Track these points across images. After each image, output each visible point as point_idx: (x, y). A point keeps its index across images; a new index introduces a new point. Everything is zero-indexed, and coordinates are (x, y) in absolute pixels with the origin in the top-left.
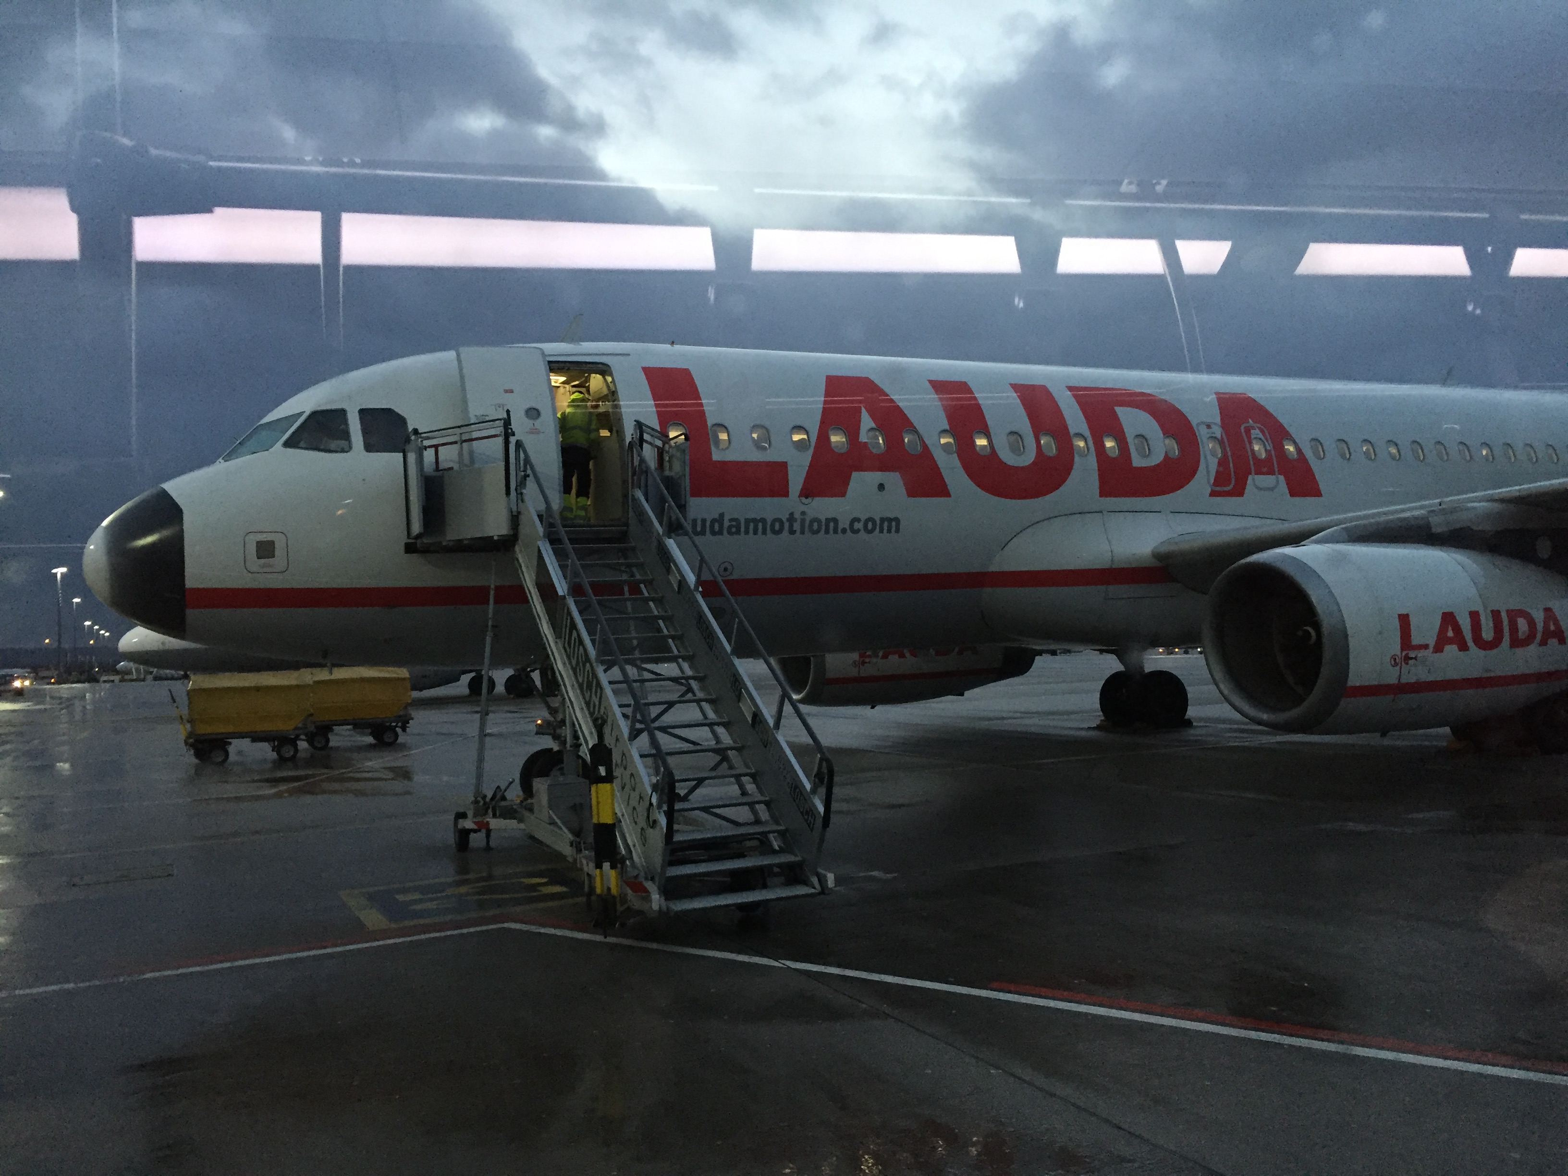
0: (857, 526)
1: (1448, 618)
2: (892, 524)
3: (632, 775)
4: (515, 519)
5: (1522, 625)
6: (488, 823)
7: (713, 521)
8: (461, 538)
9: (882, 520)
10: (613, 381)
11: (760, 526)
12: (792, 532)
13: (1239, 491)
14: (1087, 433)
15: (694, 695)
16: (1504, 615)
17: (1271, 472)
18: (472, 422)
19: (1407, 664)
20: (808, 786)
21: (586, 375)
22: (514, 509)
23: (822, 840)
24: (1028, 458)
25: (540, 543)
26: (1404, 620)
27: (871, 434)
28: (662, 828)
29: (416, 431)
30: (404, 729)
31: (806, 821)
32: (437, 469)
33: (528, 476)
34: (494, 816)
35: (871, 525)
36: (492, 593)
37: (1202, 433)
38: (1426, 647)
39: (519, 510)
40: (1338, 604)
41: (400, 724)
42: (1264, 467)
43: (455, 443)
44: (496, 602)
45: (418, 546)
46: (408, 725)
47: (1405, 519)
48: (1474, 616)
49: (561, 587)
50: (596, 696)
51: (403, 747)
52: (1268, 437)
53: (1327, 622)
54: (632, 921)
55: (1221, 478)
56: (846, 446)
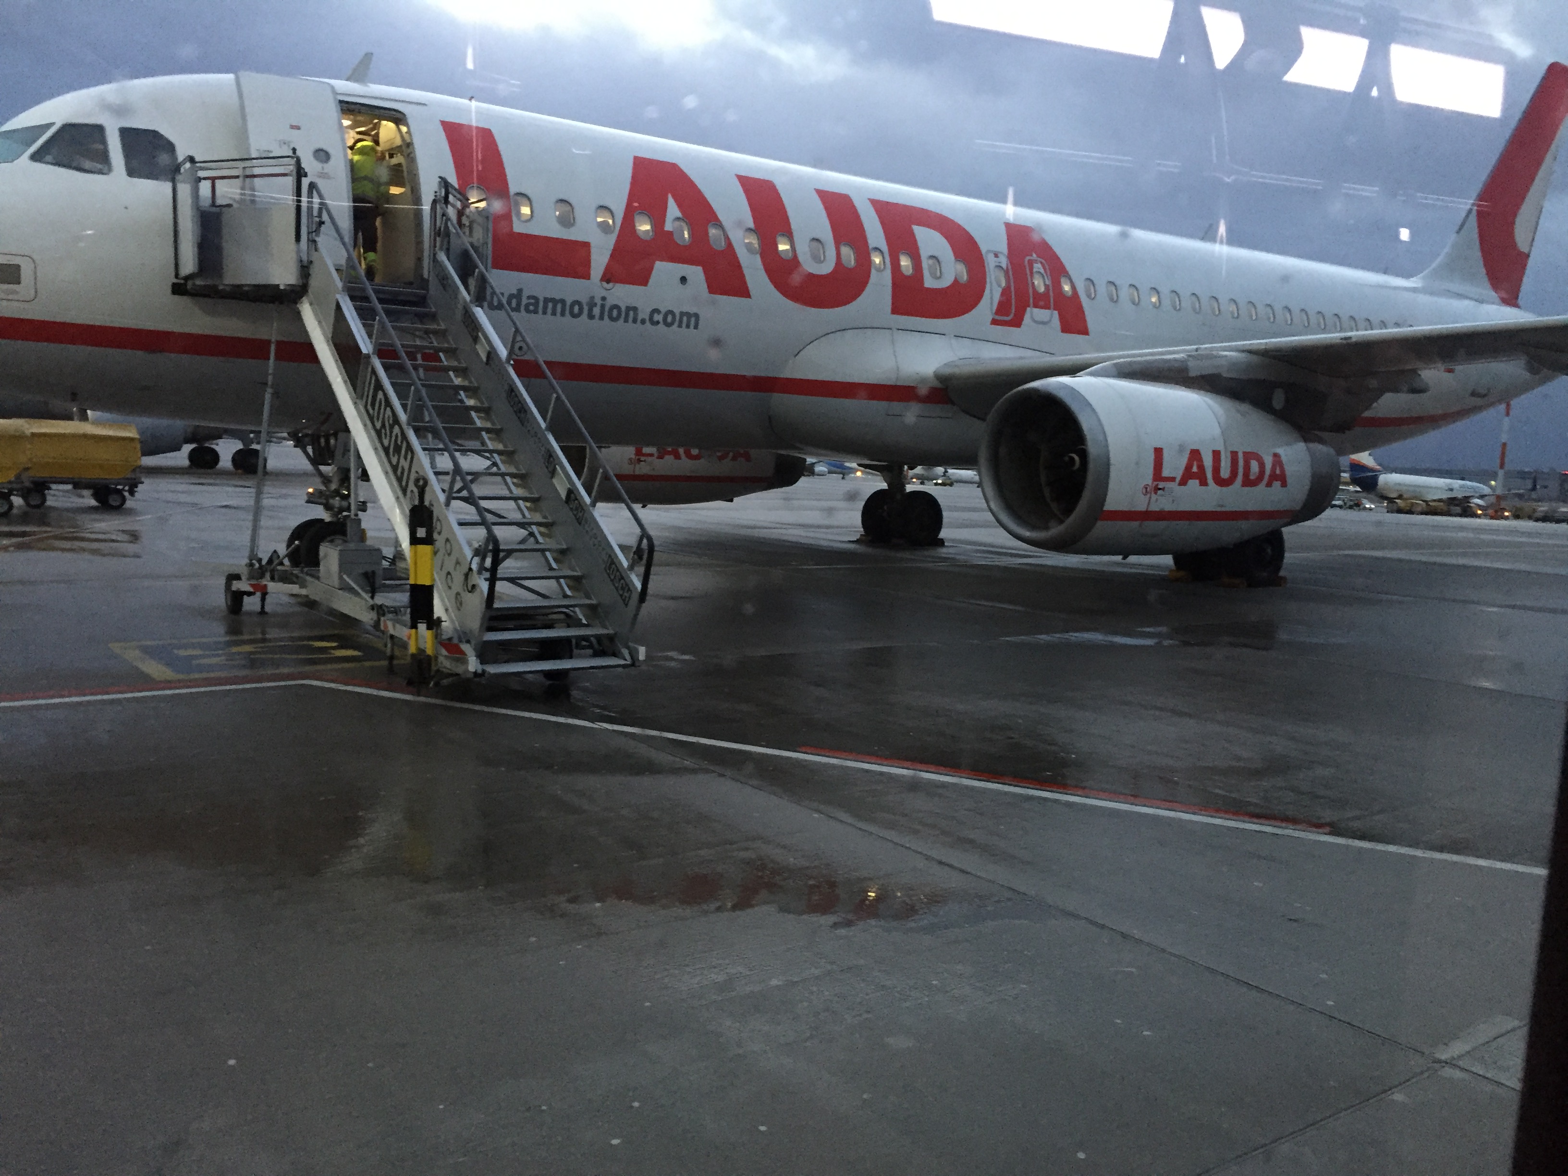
0: (658, 317)
1: (1195, 455)
2: (691, 319)
3: (447, 540)
4: (305, 269)
5: (1254, 466)
6: (266, 586)
7: (511, 297)
8: (239, 283)
9: (682, 314)
10: (409, 132)
11: (559, 307)
12: (591, 317)
13: (1017, 322)
14: (885, 248)
15: (499, 469)
16: (1240, 455)
17: (1046, 307)
18: (253, 156)
19: (1156, 493)
20: (625, 564)
21: (376, 121)
22: (305, 258)
23: (636, 616)
24: (826, 268)
25: (338, 296)
26: (1158, 452)
27: (677, 223)
28: (482, 592)
29: (191, 159)
30: (132, 493)
31: (621, 596)
32: (213, 204)
33: (323, 223)
34: (273, 579)
35: (670, 318)
36: (273, 348)
37: (991, 262)
38: (1173, 479)
39: (311, 259)
40: (1104, 433)
41: (127, 488)
42: (1041, 301)
43: (237, 177)
44: (278, 357)
45: (188, 287)
46: (136, 489)
47: (1169, 361)
48: (1216, 454)
49: (365, 346)
50: (406, 458)
51: (131, 512)
52: (1049, 273)
53: (1092, 449)
54: (445, 681)
55: (1003, 308)
56: (651, 234)
